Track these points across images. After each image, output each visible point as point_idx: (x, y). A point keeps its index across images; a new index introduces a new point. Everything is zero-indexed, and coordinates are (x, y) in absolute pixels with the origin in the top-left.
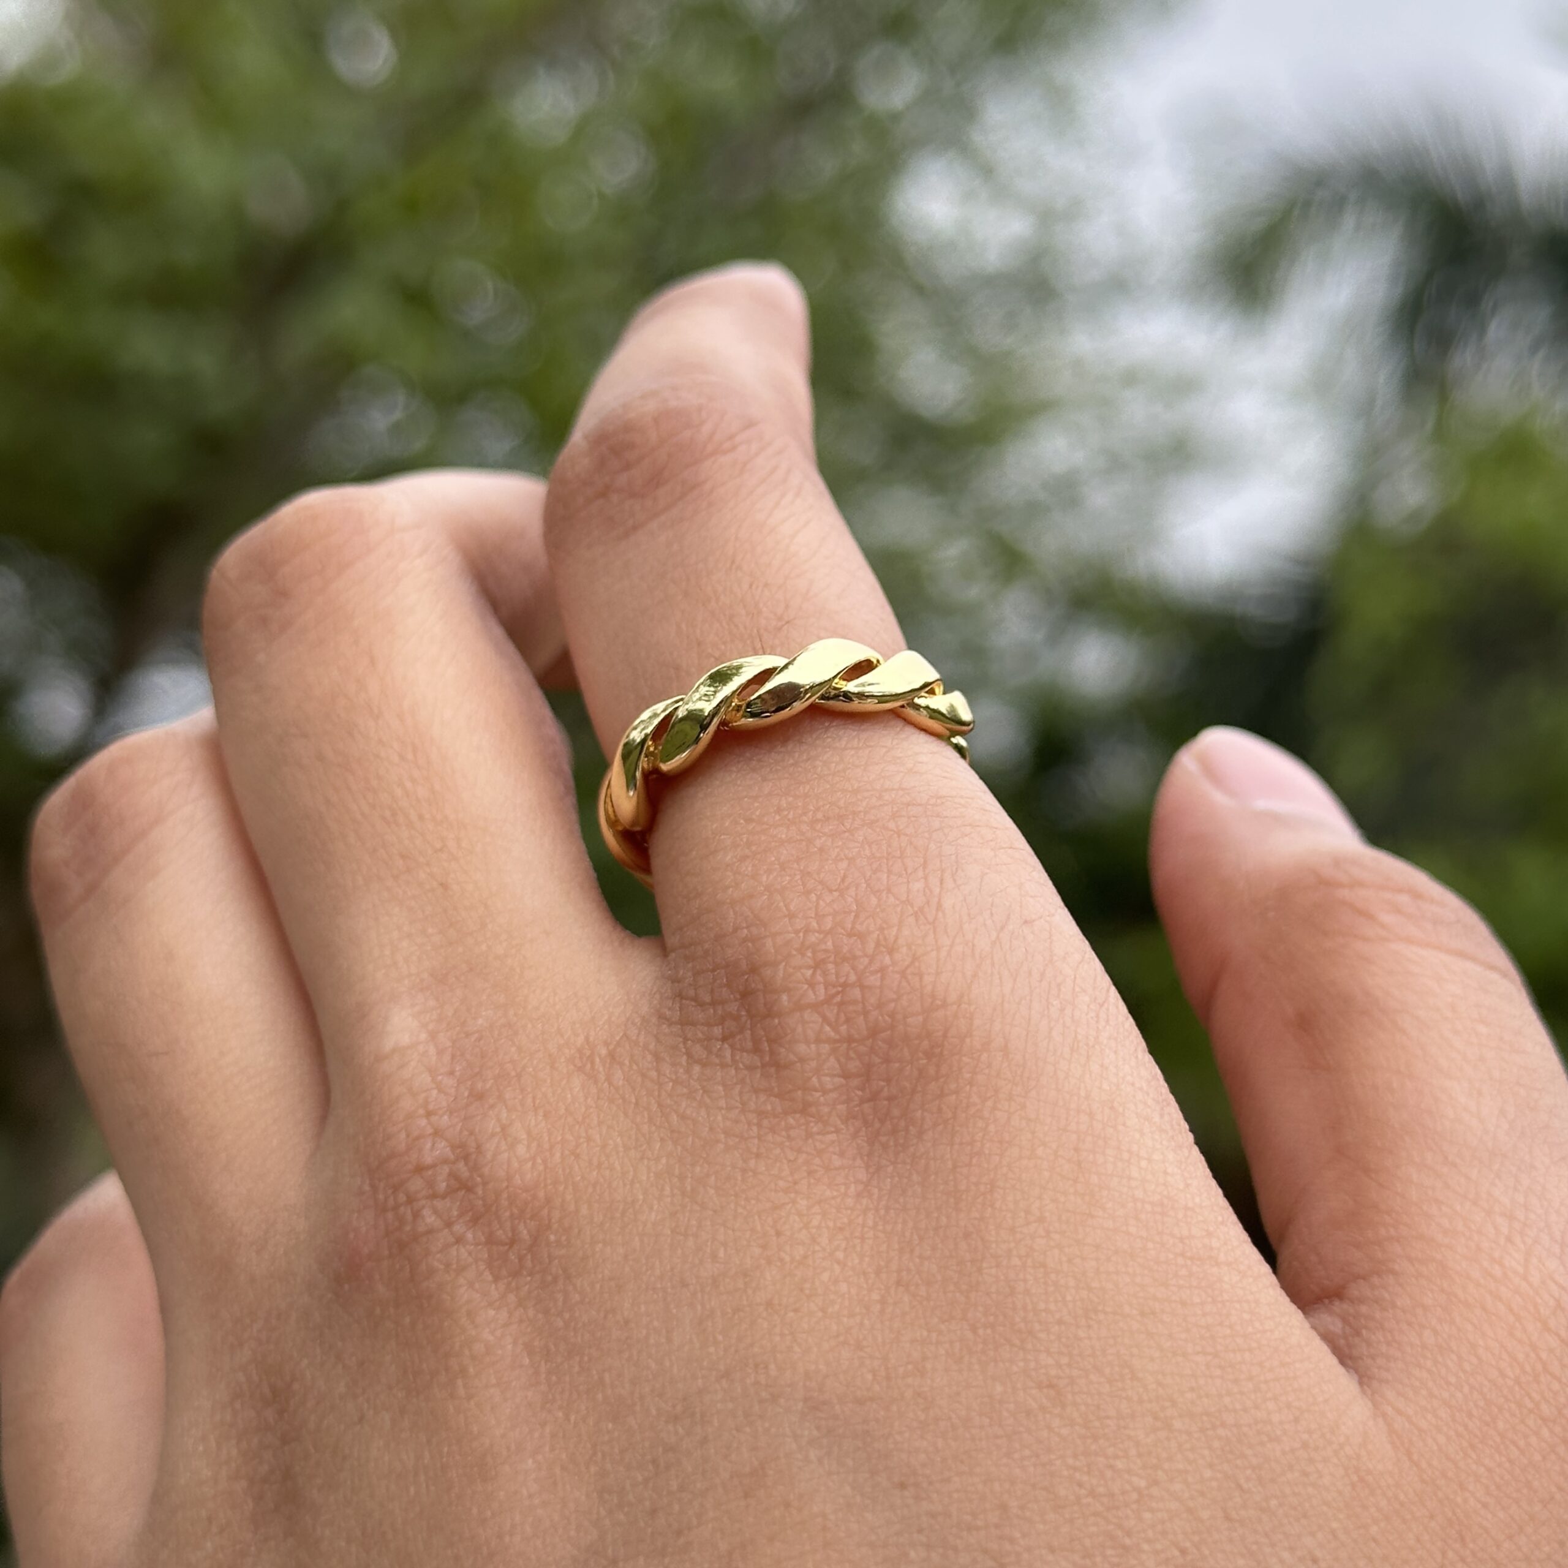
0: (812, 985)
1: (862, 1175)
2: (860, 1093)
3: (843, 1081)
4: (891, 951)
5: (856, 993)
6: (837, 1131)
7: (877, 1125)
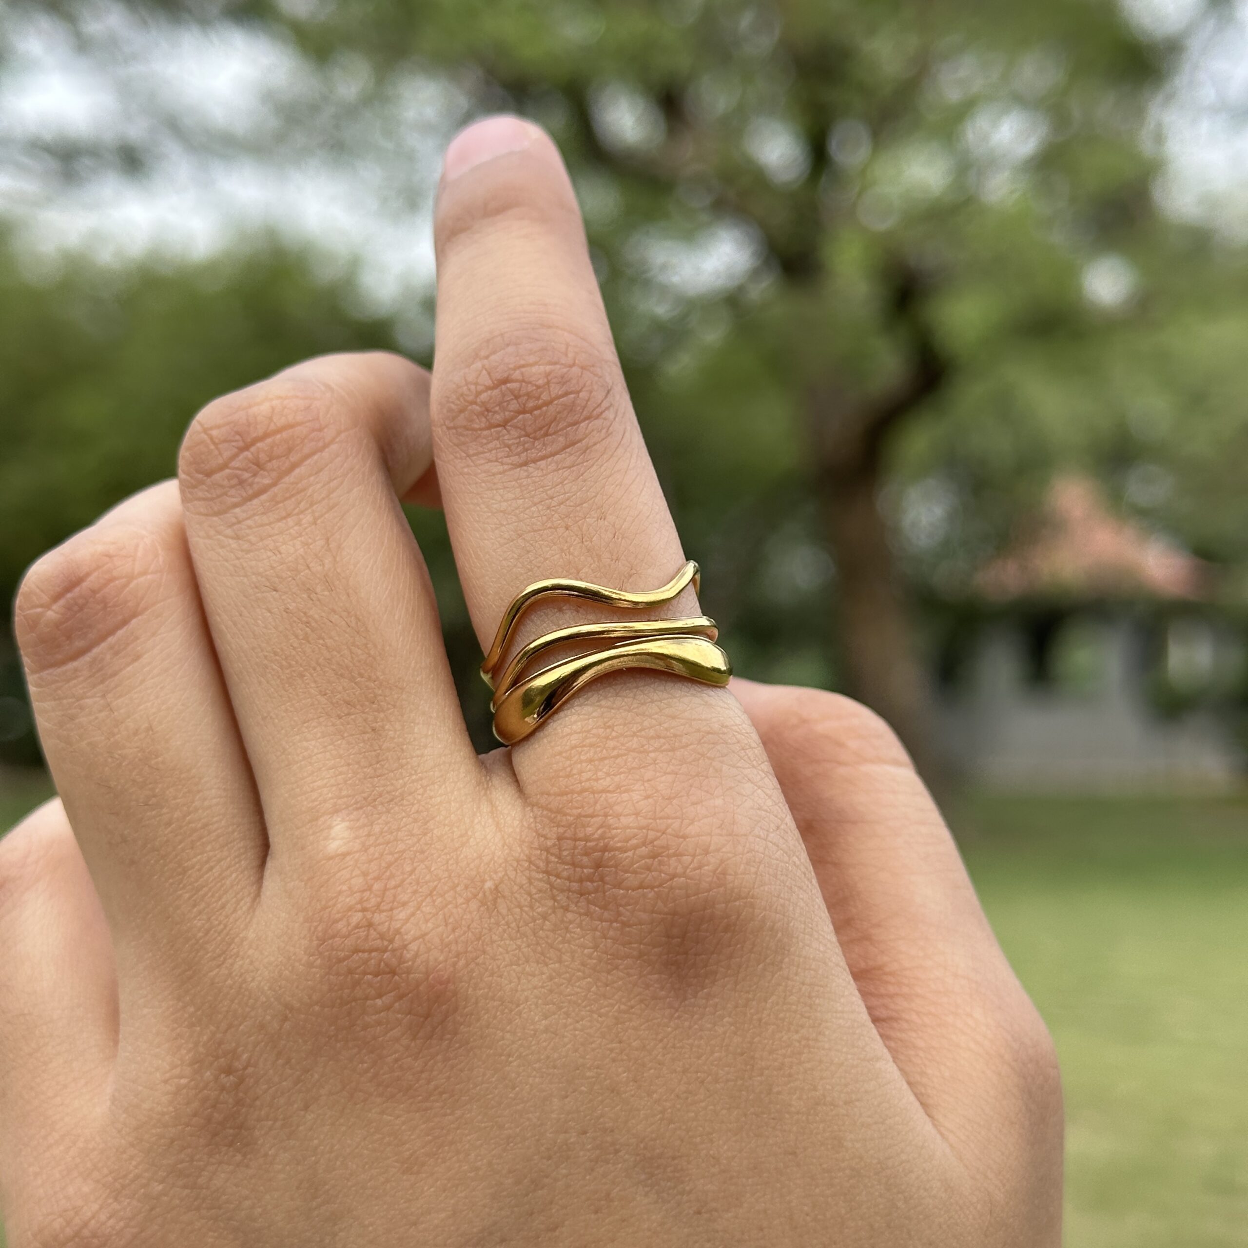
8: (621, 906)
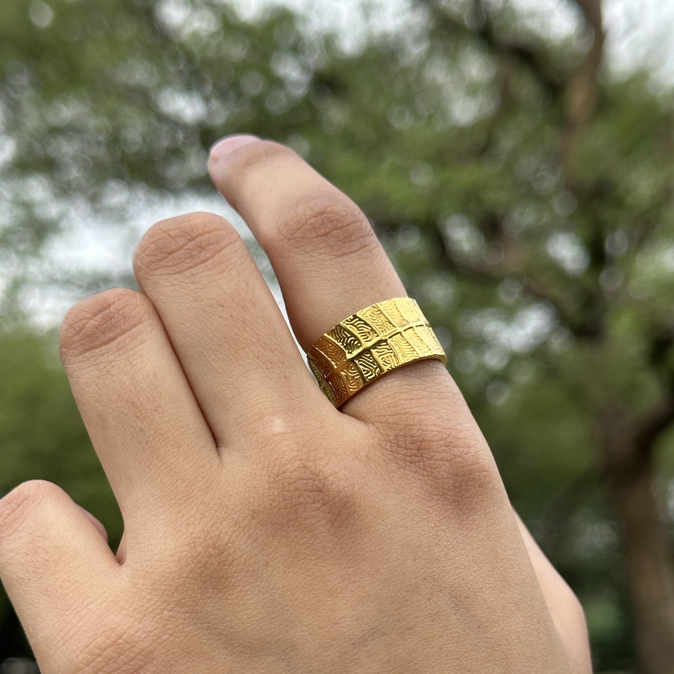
8: (433, 469)
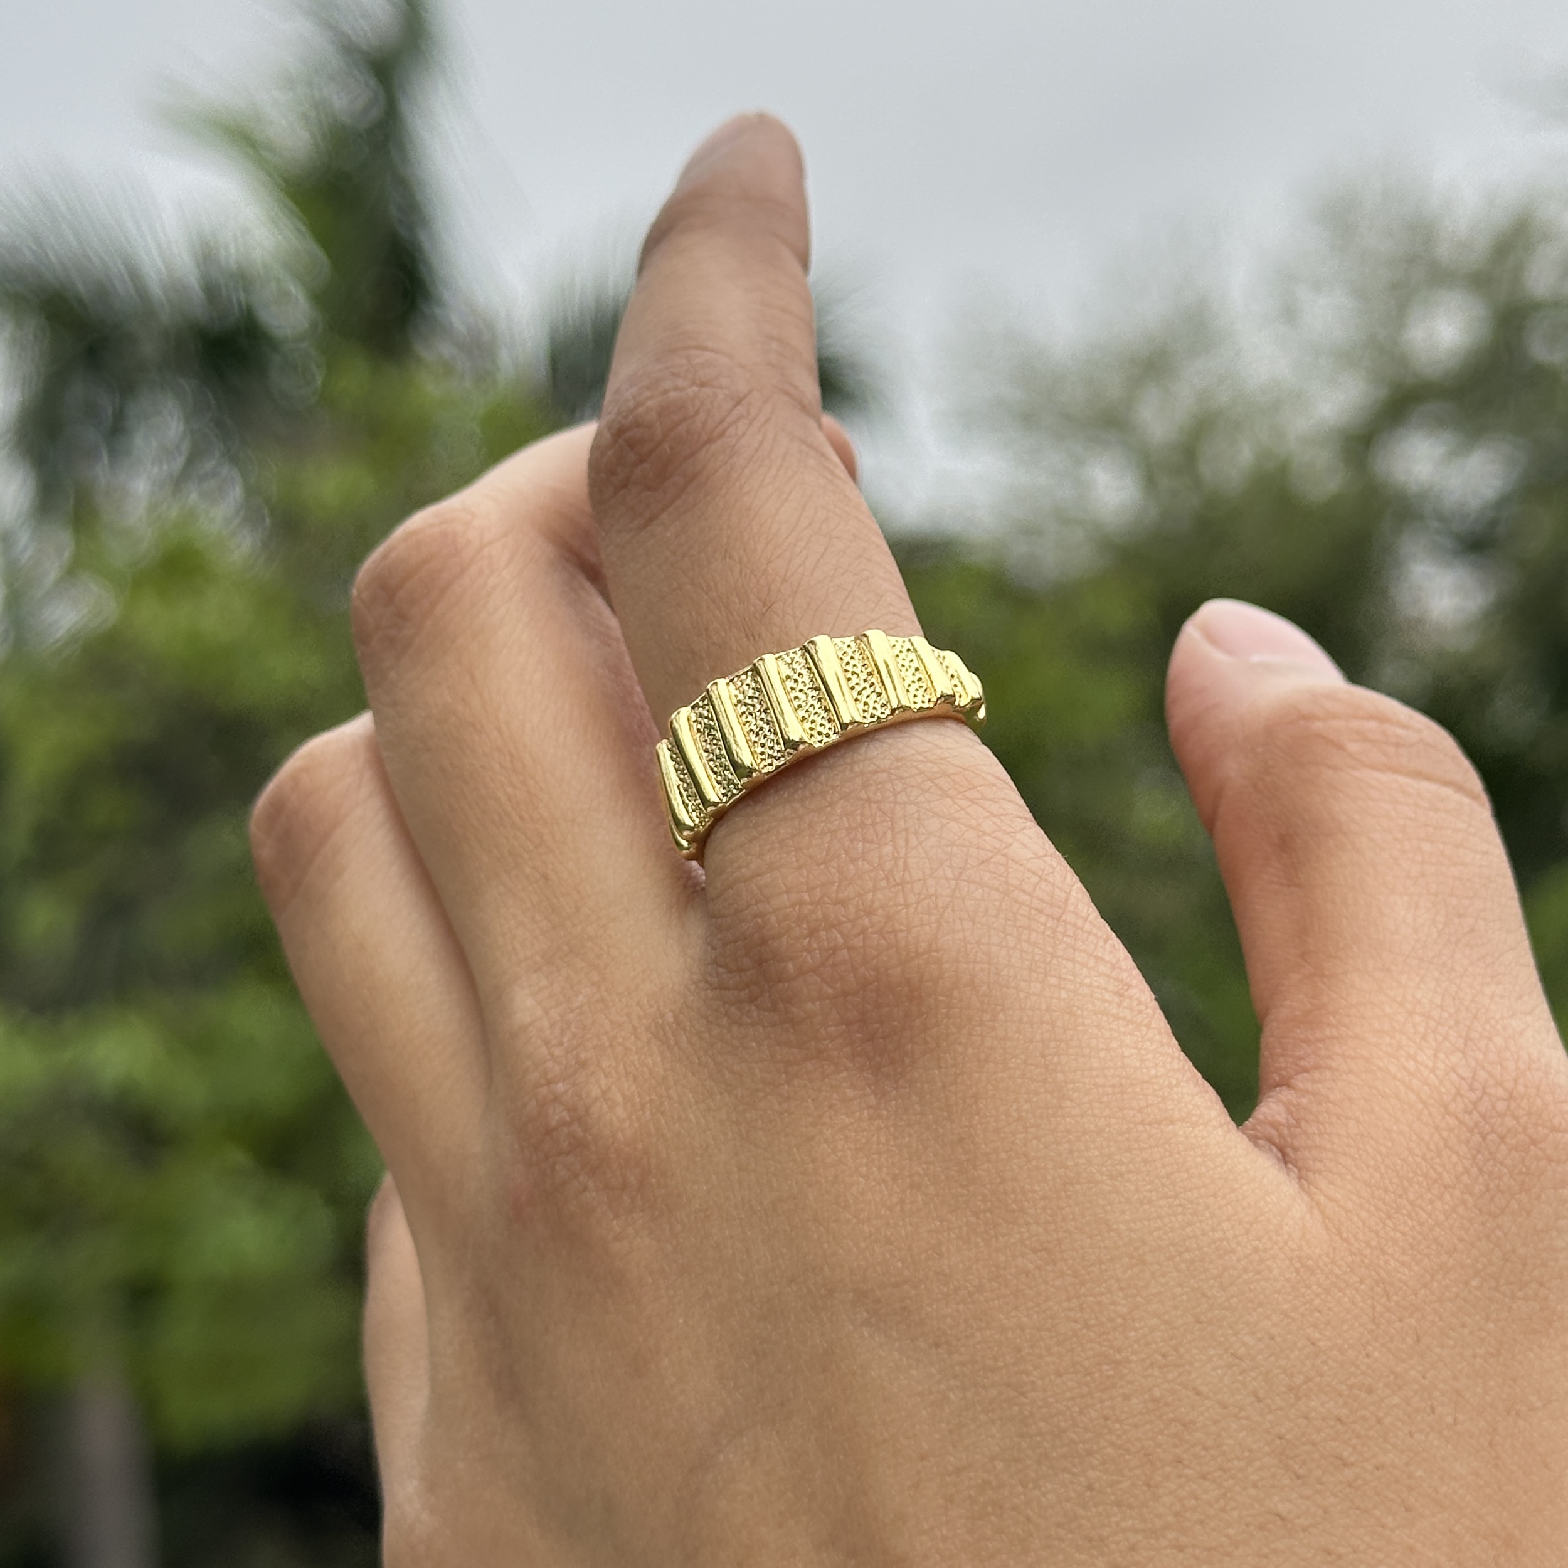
0: (810, 951)
1: (872, 1100)
2: (859, 1035)
3: (844, 1027)
4: (870, 913)
5: (844, 954)
6: (847, 1069)
7: (878, 1059)
